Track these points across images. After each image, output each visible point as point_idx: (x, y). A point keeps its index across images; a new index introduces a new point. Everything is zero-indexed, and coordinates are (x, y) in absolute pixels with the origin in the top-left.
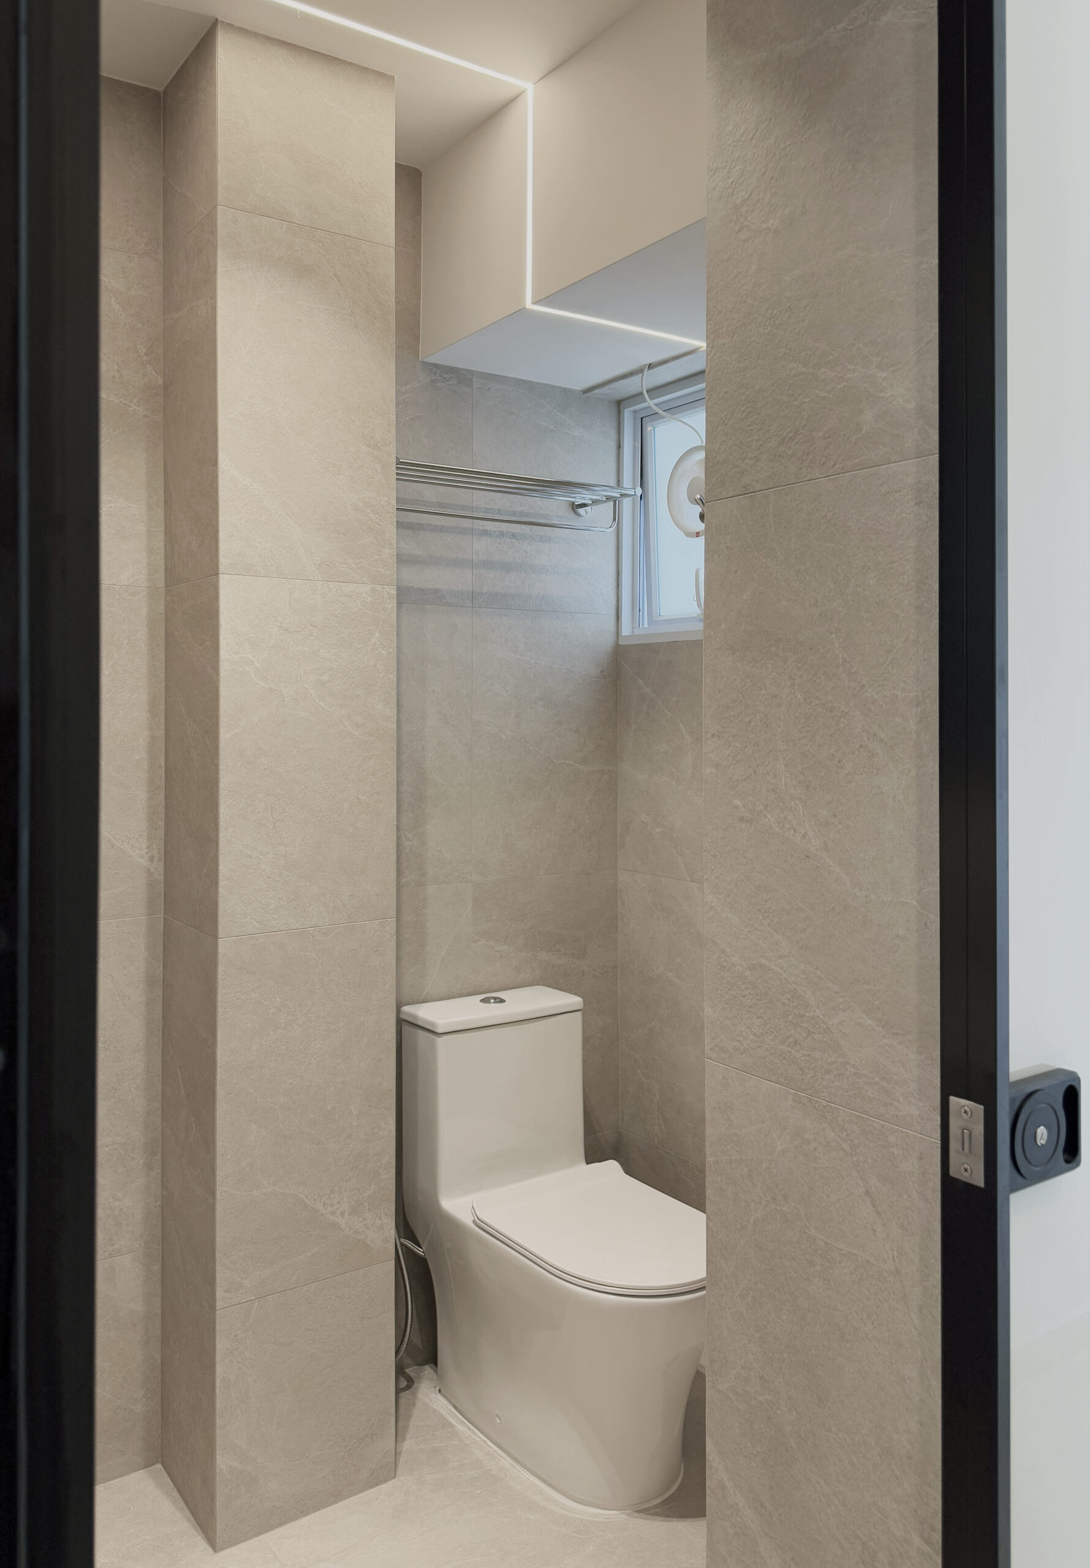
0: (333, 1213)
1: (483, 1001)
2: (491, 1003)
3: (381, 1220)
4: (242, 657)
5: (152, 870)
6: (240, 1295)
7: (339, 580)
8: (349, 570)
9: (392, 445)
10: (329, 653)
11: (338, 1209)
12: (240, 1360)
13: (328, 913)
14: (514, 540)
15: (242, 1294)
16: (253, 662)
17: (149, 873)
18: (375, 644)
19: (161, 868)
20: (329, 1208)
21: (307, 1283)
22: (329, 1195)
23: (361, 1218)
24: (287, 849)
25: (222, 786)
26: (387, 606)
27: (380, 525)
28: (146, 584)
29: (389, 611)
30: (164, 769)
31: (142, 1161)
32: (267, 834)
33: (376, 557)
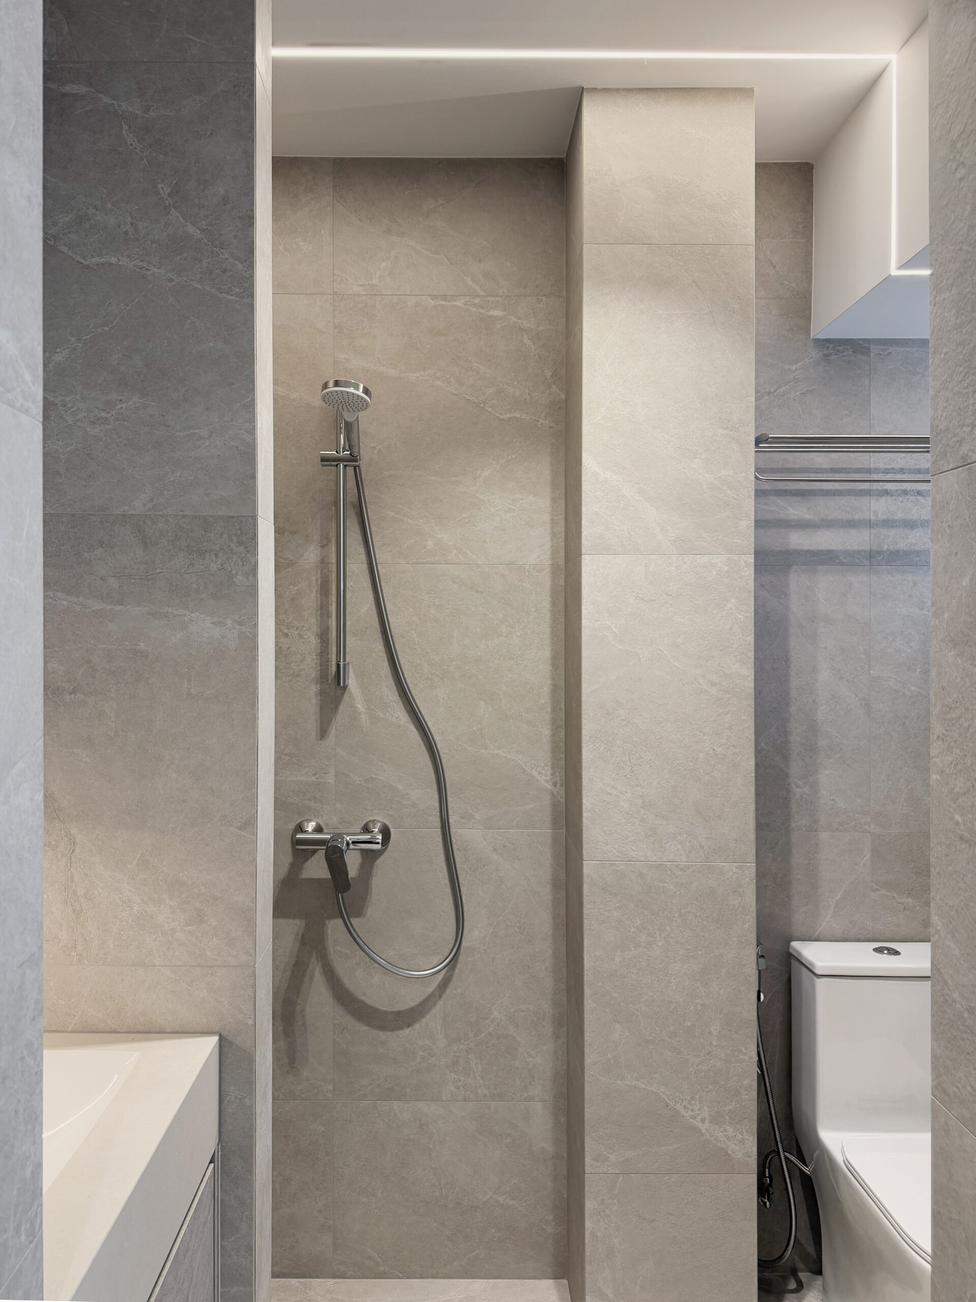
0: (694, 1117)
1: (876, 950)
2: (884, 954)
3: (742, 1135)
4: (602, 624)
5: (556, 793)
6: (606, 1166)
7: (694, 553)
8: (704, 543)
9: (750, 425)
10: (683, 618)
11: (699, 1115)
12: (607, 1222)
13: (685, 851)
14: (919, 498)
15: (608, 1166)
16: (611, 628)
17: (553, 796)
18: (731, 609)
19: (563, 792)
20: (690, 1112)
21: (669, 1172)
22: (689, 1101)
23: (722, 1129)
24: (644, 790)
25: (584, 732)
26: (744, 574)
27: (736, 500)
28: (549, 562)
29: (746, 578)
30: (564, 712)
31: (551, 1030)
32: (625, 776)
33: (732, 529)
